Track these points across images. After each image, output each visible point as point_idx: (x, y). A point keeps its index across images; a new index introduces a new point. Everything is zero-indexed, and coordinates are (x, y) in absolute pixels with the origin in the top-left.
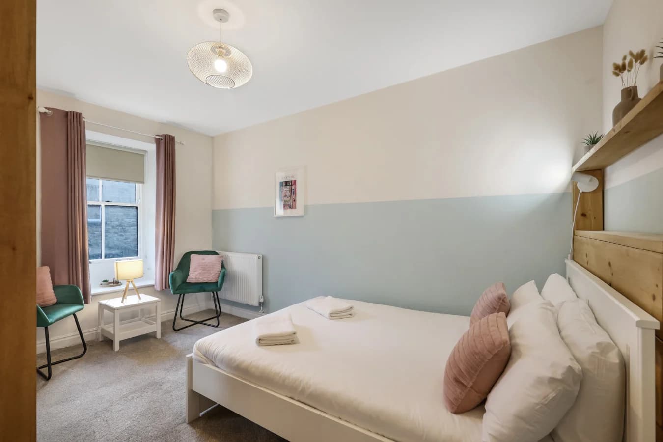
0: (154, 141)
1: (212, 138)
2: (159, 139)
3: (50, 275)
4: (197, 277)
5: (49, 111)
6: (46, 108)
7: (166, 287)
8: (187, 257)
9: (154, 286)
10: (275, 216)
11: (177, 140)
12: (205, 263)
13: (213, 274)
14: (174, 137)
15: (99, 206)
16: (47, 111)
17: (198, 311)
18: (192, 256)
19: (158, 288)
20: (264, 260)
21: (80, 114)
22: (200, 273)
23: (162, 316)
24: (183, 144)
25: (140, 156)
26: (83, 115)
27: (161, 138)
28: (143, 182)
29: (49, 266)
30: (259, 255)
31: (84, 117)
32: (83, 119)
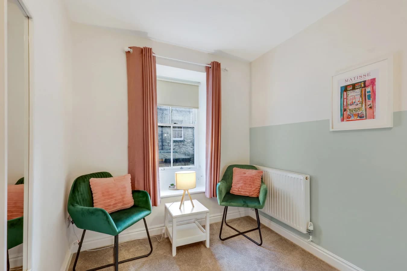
0: (204, 69)
1: (250, 64)
2: (209, 67)
3: (130, 181)
4: (240, 190)
5: (131, 50)
6: (129, 48)
7: (213, 196)
8: (230, 170)
9: (205, 193)
10: (331, 130)
11: (222, 67)
12: (246, 177)
13: (253, 189)
14: (220, 64)
15: (170, 127)
16: (129, 50)
17: (238, 217)
18: (234, 169)
19: (208, 195)
20: (312, 182)
21: (151, 49)
22: (242, 187)
23: (210, 218)
24: (227, 70)
25: (195, 86)
26: (153, 51)
27: (210, 66)
28: (198, 108)
29: (131, 174)
30: (307, 176)
31: (153, 52)
32: (153, 55)
